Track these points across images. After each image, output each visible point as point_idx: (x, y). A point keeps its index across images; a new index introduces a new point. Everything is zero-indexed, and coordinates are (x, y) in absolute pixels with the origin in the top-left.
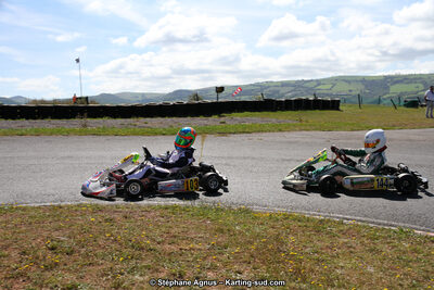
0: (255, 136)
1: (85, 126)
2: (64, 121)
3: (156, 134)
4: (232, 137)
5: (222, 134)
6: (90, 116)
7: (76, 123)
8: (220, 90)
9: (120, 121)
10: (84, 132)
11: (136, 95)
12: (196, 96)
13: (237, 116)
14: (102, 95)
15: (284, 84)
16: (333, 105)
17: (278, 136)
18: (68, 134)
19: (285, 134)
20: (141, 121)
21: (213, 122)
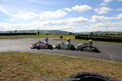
0: (22, 39)
3: (2, 39)
4: (18, 39)
5: (16, 39)
8: (16, 31)
12: (11, 32)
13: (19, 36)
15: (28, 30)
16: (35, 34)
17: (26, 39)
19: (27, 39)
21: (15, 36)
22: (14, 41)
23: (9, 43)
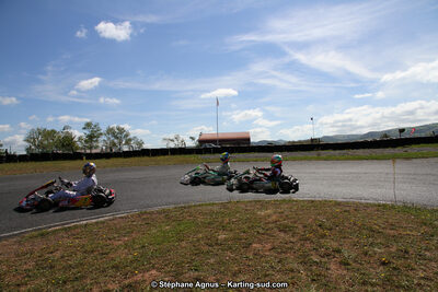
0: (431, 160)
1: (319, 155)
2: (306, 153)
4: (414, 160)
5: (408, 158)
6: (322, 149)
7: (313, 153)
8: (402, 131)
9: (338, 152)
10: (319, 158)
11: (344, 136)
12: (385, 134)
13: (415, 147)
14: (325, 137)
18: (310, 159)
20: (351, 152)
21: (399, 150)
22: (402, 168)
23: (387, 174)
